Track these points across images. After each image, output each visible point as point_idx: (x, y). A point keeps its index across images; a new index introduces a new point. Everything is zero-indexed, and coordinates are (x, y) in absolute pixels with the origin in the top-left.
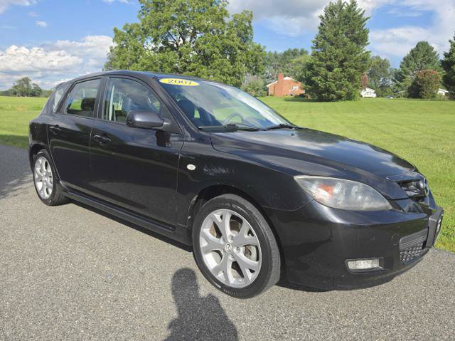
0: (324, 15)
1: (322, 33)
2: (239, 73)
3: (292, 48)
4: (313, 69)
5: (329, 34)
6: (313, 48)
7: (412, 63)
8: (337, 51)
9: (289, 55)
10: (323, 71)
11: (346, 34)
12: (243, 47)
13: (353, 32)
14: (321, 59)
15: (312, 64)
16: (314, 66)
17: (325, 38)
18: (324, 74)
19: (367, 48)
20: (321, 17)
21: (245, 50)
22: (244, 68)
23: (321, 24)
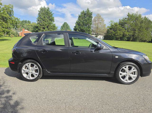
0: (40, 11)
1: (40, 16)
2: (9, 28)
3: (25, 20)
4: (38, 28)
5: (42, 17)
6: (37, 21)
7: (63, 28)
8: (46, 23)
9: (24, 22)
10: (42, 29)
11: (48, 18)
12: (10, 18)
13: (50, 17)
14: (41, 25)
15: (38, 27)
16: (39, 27)
17: (41, 18)
18: (42, 30)
19: (54, 23)
20: (39, 11)
21: (11, 19)
22: (12, 26)
23: (39, 13)
